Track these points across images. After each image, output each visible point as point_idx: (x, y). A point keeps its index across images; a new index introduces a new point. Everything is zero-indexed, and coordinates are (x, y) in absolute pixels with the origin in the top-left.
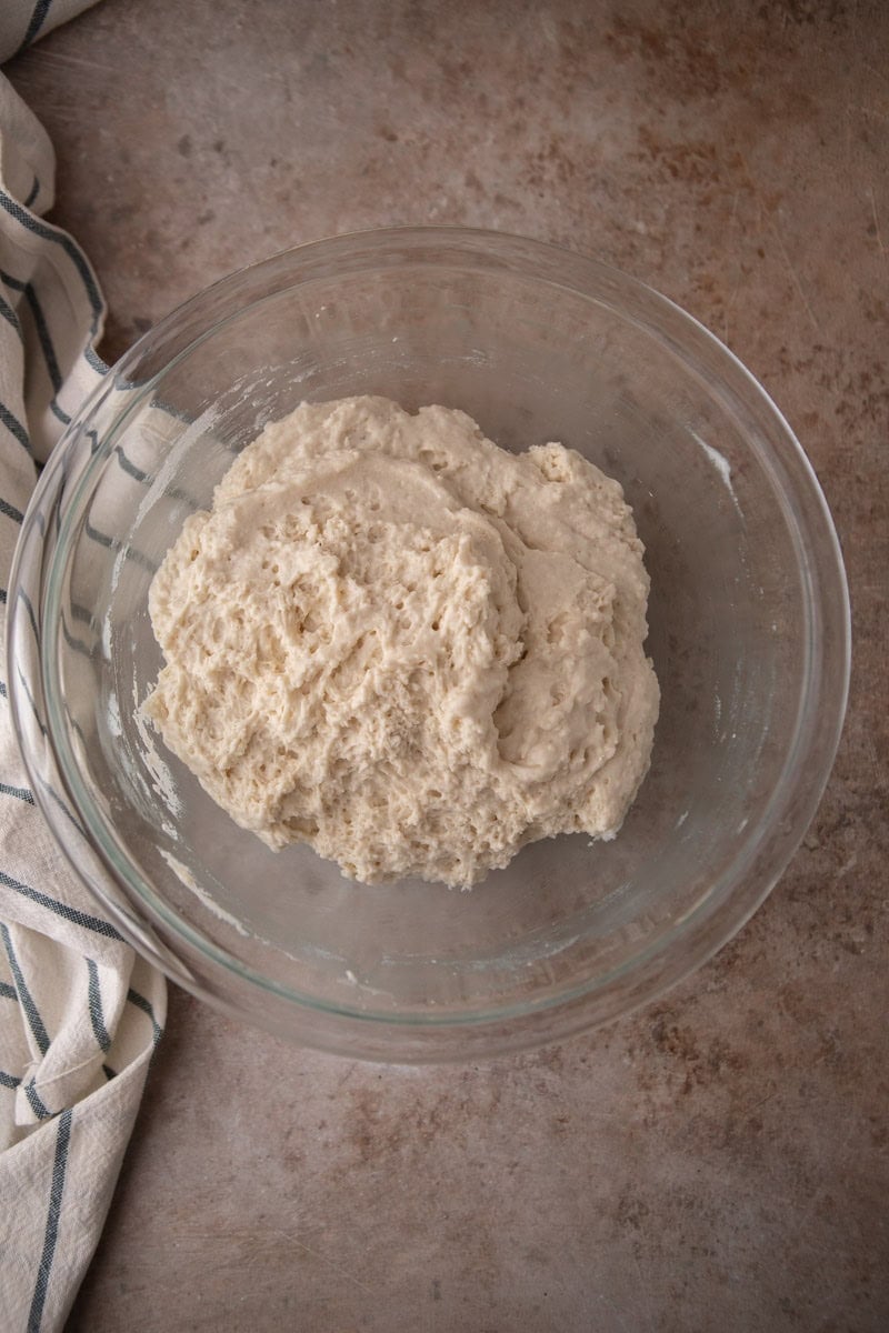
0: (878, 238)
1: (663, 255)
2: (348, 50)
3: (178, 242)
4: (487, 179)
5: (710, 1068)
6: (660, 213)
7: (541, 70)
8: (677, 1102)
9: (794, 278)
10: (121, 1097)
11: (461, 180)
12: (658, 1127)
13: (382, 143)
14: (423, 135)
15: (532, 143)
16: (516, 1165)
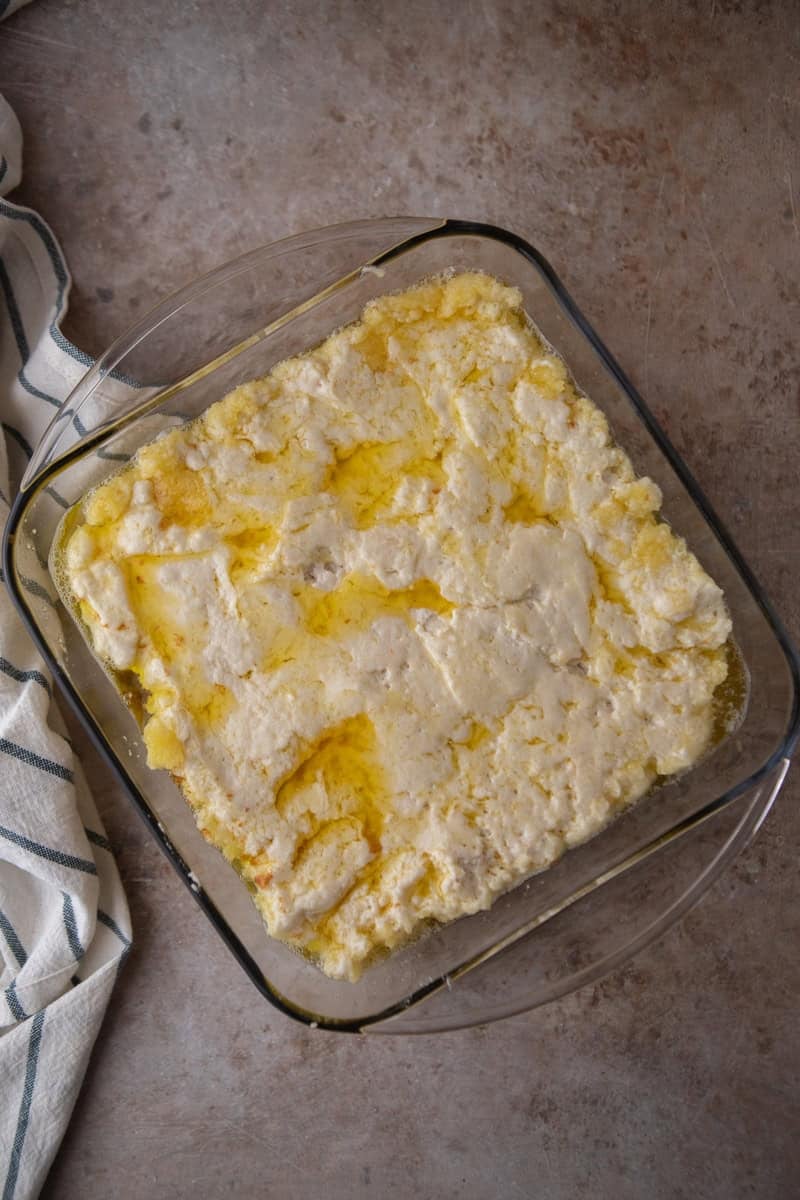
0: (794, 221)
1: (593, 236)
2: (300, 33)
3: (139, 216)
4: (428, 159)
5: (616, 983)
6: (592, 197)
7: (482, 55)
8: (585, 1013)
9: (715, 260)
10: (90, 999)
11: (405, 160)
12: (568, 1035)
13: (331, 121)
14: (370, 117)
15: (472, 126)
16: (439, 1066)
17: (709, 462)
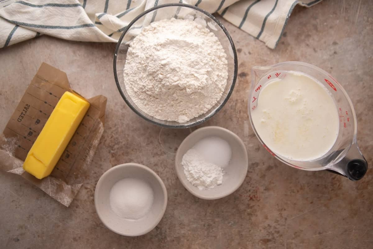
0: (318, 235)
2: (364, 87)
3: (308, 43)
5: (92, 194)
7: (361, 141)
9: (305, 212)
17: (246, 214)
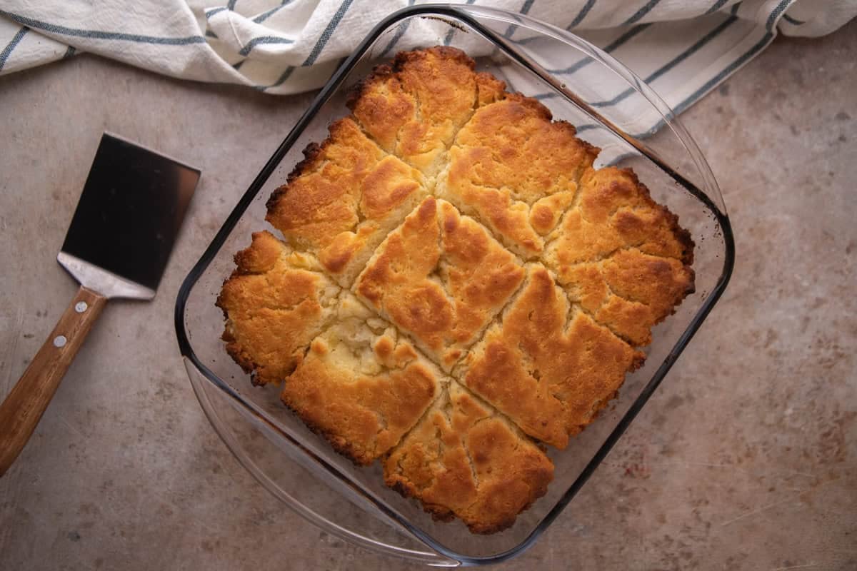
0: (782, 568)
1: (770, 426)
4: (820, 312)
6: (797, 425)
9: (755, 511)
11: (821, 295)
13: (846, 244)
15: (845, 342)
17: (614, 507)
